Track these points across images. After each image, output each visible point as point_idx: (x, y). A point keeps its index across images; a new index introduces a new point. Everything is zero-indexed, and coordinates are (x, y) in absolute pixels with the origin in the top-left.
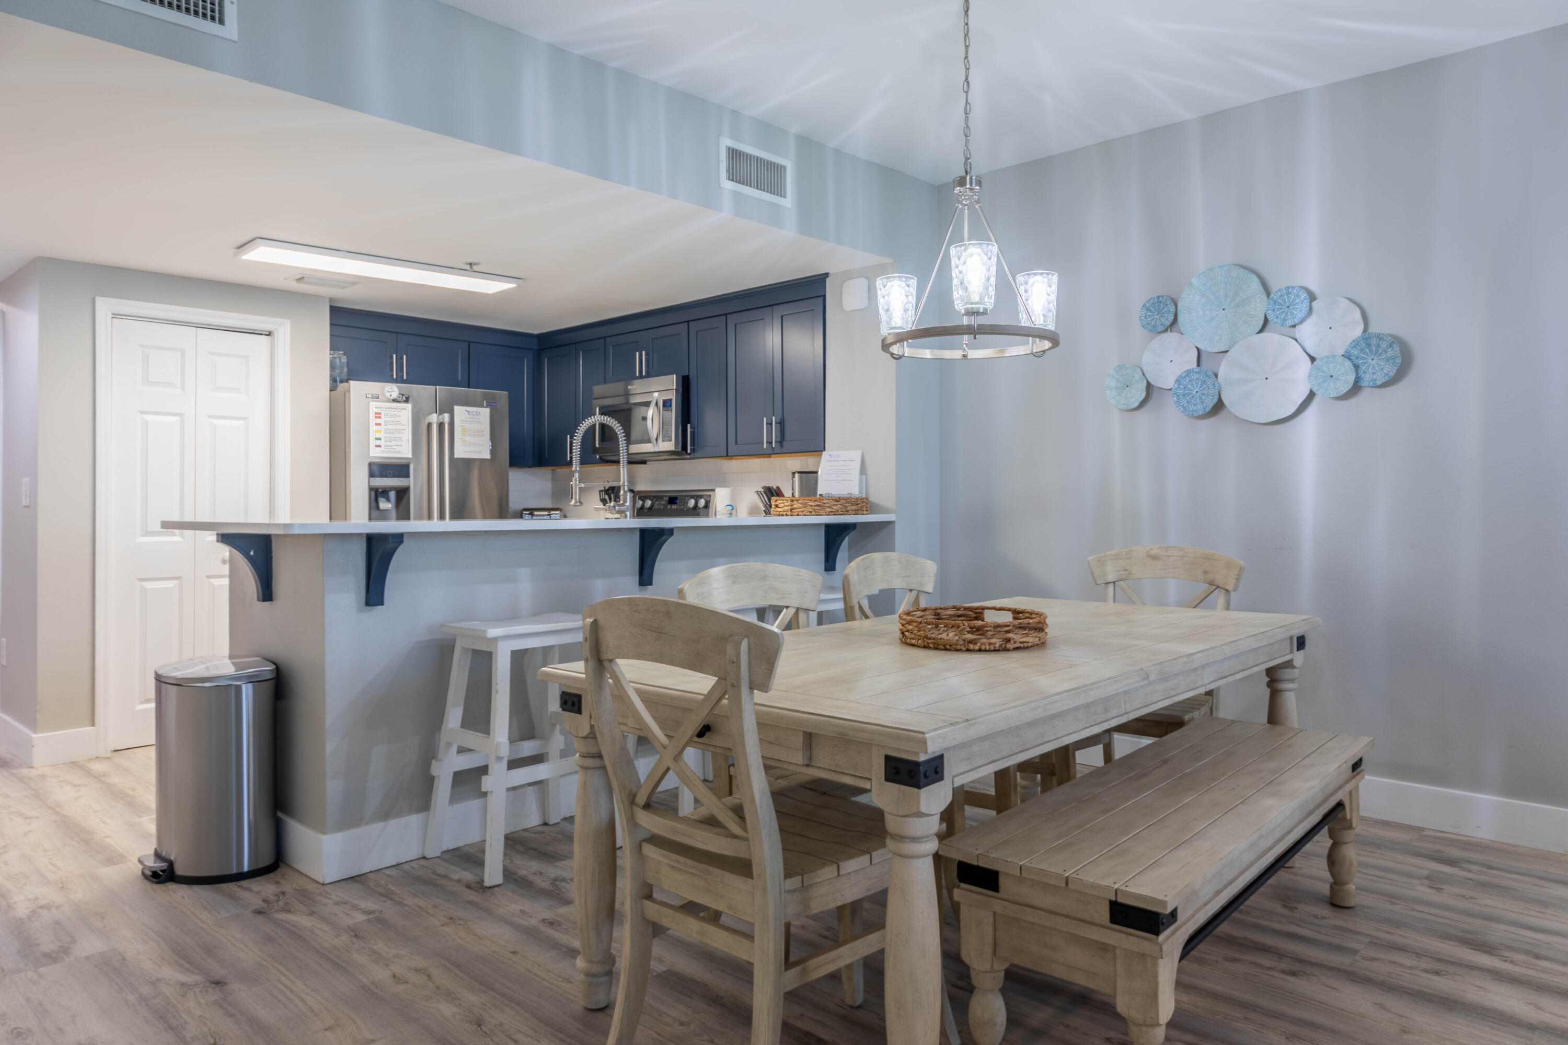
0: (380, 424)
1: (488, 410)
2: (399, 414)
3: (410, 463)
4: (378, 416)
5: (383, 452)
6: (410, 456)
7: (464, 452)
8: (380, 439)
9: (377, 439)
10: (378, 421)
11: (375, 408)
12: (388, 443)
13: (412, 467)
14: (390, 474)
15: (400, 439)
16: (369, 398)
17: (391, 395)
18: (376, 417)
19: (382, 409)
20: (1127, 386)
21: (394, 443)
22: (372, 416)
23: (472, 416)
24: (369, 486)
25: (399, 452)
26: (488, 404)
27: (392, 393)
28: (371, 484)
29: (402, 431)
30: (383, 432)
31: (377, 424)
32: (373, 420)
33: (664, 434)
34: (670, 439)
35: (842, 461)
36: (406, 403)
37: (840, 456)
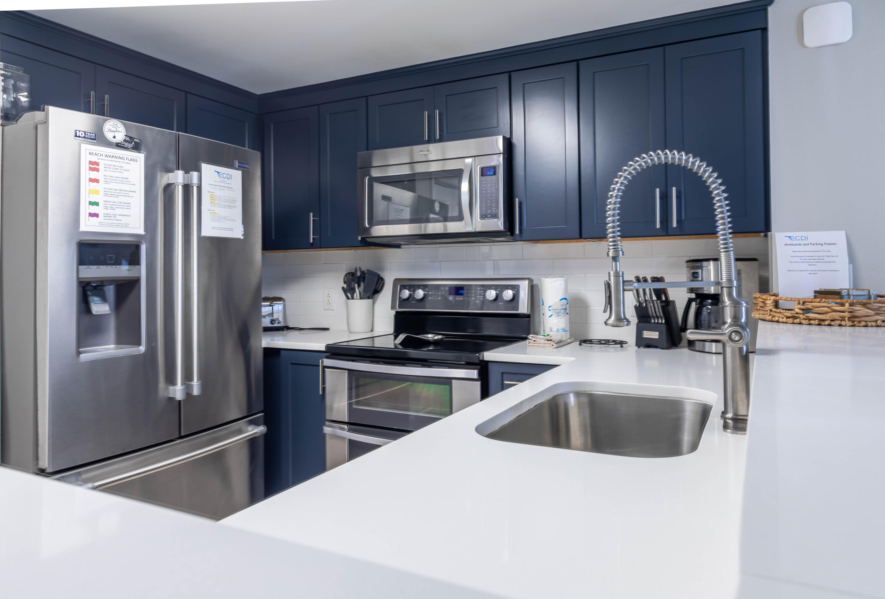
0: (97, 181)
1: (240, 172)
2: (126, 166)
3: (141, 242)
4: (94, 166)
5: (101, 224)
6: (141, 231)
7: (213, 228)
8: (97, 204)
9: (92, 203)
10: (94, 175)
11: (90, 153)
12: (110, 211)
13: (143, 248)
14: (111, 259)
15: (128, 205)
16: (79, 137)
17: (114, 137)
18: (91, 169)
19: (101, 157)
21: (118, 211)
22: (85, 166)
23: (222, 179)
24: (78, 278)
25: (127, 225)
26: (240, 164)
27: (116, 134)
28: (81, 276)
29: (131, 194)
30: (102, 193)
31: (92, 180)
32: (86, 174)
33: (484, 210)
34: (495, 216)
35: (814, 245)
36: (136, 152)
37: (807, 238)
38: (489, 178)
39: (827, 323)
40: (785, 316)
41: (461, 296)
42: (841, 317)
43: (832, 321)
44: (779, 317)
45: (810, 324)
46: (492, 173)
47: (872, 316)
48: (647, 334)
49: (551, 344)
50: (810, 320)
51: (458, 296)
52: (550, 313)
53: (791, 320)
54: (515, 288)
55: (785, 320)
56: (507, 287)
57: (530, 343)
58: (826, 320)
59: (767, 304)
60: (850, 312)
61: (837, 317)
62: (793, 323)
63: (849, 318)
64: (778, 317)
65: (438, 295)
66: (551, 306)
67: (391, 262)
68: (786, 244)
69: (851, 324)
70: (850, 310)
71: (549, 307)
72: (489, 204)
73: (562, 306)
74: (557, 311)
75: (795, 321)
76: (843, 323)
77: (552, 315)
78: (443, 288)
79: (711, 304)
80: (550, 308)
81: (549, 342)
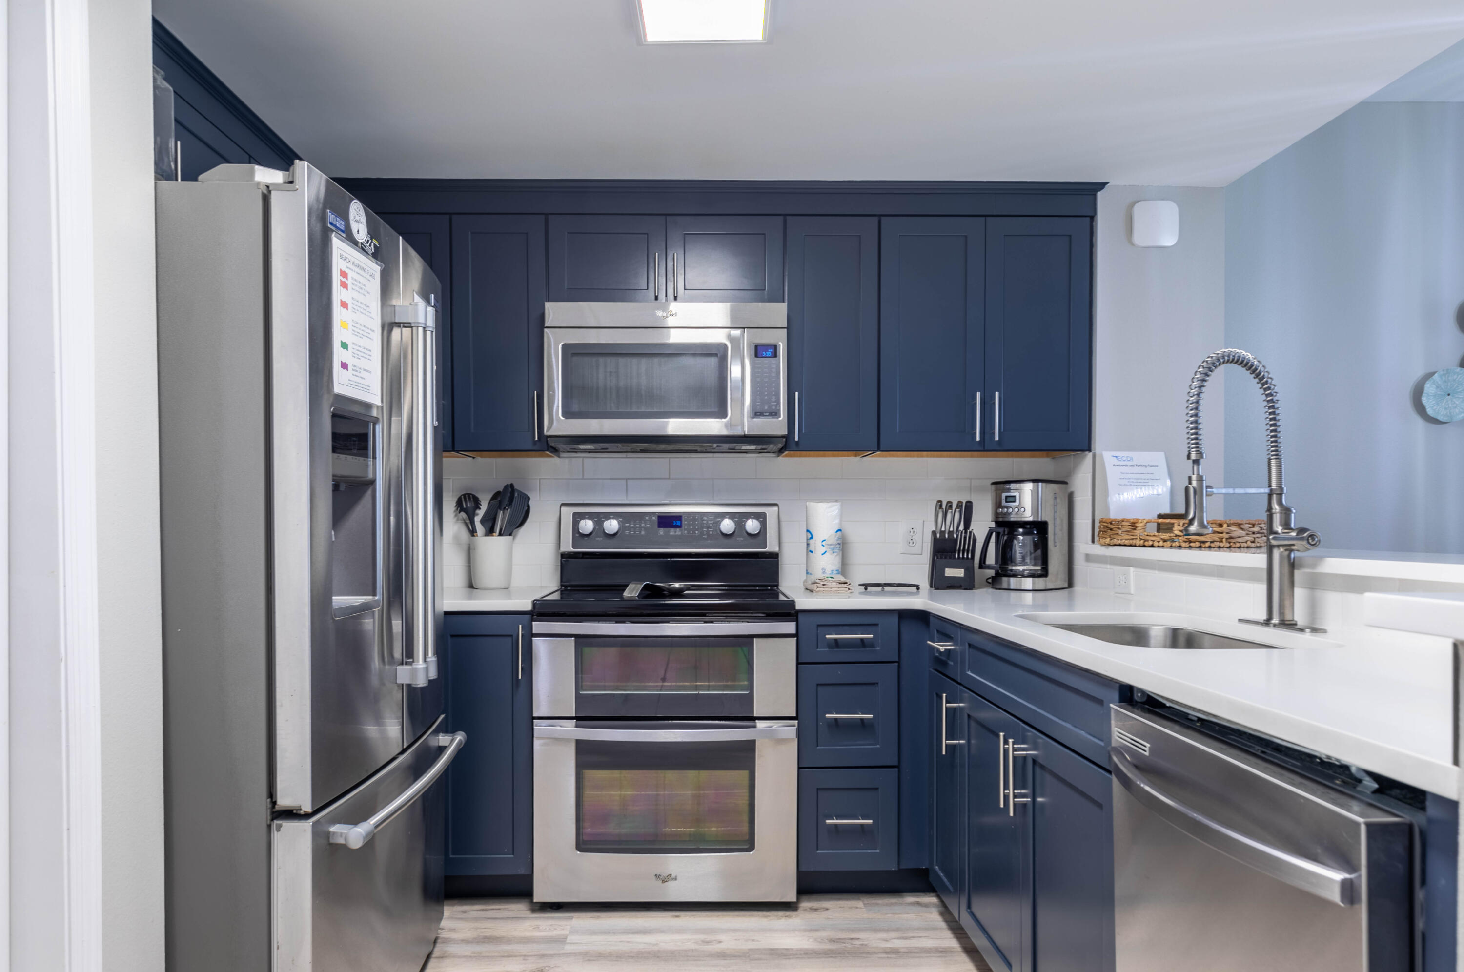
0: (346, 305)
2: (367, 285)
3: (377, 419)
4: (344, 279)
5: (349, 382)
6: (378, 400)
8: (346, 346)
9: (343, 345)
10: (344, 294)
11: (340, 256)
12: (356, 362)
13: (379, 429)
15: (369, 353)
17: (358, 232)
18: (342, 284)
19: (349, 264)
20: (1449, 395)
21: (362, 363)
22: (336, 276)
24: (332, 475)
25: (368, 388)
27: (360, 229)
29: (371, 335)
30: (350, 329)
31: (342, 304)
32: (337, 290)
33: (758, 405)
34: (775, 414)
35: (1139, 466)
36: (374, 261)
37: (1132, 459)
38: (766, 360)
39: (1207, 544)
40: (1162, 539)
41: (678, 529)
42: (1219, 538)
43: (1211, 542)
44: (1154, 541)
45: (1190, 547)
46: (769, 354)
47: (1243, 537)
48: (950, 572)
49: (846, 588)
50: (1190, 542)
51: (673, 529)
52: (823, 550)
53: (1168, 544)
54: (761, 518)
55: (1161, 543)
56: (748, 516)
57: (818, 587)
58: (1207, 542)
59: (1138, 527)
60: (1227, 533)
61: (1217, 539)
62: (1171, 547)
63: (1227, 539)
64: (1151, 541)
65: (641, 528)
66: (825, 540)
67: (540, 479)
68: (1114, 465)
69: (1228, 545)
70: (1228, 531)
71: (823, 541)
72: (766, 397)
73: (837, 540)
74: (832, 546)
75: (1174, 545)
76: (1222, 545)
77: (826, 552)
78: (647, 518)
79: (1023, 534)
80: (824, 543)
81: (845, 585)
